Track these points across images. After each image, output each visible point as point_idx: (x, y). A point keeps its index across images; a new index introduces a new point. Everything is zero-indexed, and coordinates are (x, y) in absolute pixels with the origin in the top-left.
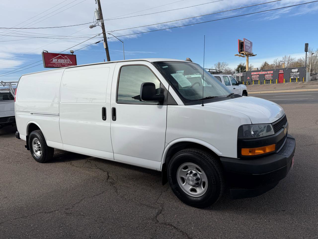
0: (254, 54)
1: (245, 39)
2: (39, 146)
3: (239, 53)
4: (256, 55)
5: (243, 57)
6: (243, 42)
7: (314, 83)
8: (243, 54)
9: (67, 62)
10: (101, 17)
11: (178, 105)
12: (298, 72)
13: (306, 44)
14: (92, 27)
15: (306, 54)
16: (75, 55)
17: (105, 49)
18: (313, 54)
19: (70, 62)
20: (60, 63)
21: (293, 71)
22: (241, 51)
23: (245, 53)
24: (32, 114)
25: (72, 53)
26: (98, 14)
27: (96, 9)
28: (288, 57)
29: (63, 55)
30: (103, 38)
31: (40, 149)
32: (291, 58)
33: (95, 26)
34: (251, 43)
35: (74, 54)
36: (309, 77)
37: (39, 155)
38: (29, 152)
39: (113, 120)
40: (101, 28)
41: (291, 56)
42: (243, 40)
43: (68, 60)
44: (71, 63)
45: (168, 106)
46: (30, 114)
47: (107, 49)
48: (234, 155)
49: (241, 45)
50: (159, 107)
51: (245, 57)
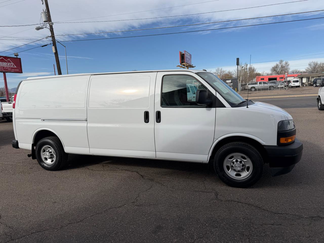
0: (193, 66)
1: (185, 51)
2: (51, 154)
3: (181, 64)
4: (195, 66)
5: (184, 68)
6: (184, 54)
7: (245, 92)
8: (184, 65)
9: (11, 66)
10: (49, 19)
11: (225, 107)
12: (231, 83)
13: (237, 59)
14: (38, 29)
15: (238, 67)
16: (20, 59)
17: (54, 54)
18: (242, 67)
19: (14, 66)
20: (2, 67)
21: (227, 82)
22: (182, 63)
23: (186, 65)
24: (44, 120)
25: (15, 55)
26: (46, 15)
27: (43, 10)
28: (221, 69)
29: (6, 58)
30: (52, 41)
31: (51, 156)
32: (222, 70)
33: (43, 28)
34: (190, 55)
35: (18, 57)
36: (240, 88)
37: (51, 163)
38: (36, 161)
39: (157, 122)
40: (49, 30)
41: (222, 69)
42: (183, 53)
43: (11, 63)
44: (16, 67)
45: (216, 108)
46: (41, 121)
47: (56, 54)
48: (274, 143)
49: (182, 57)
50: (207, 110)
51: (185, 68)
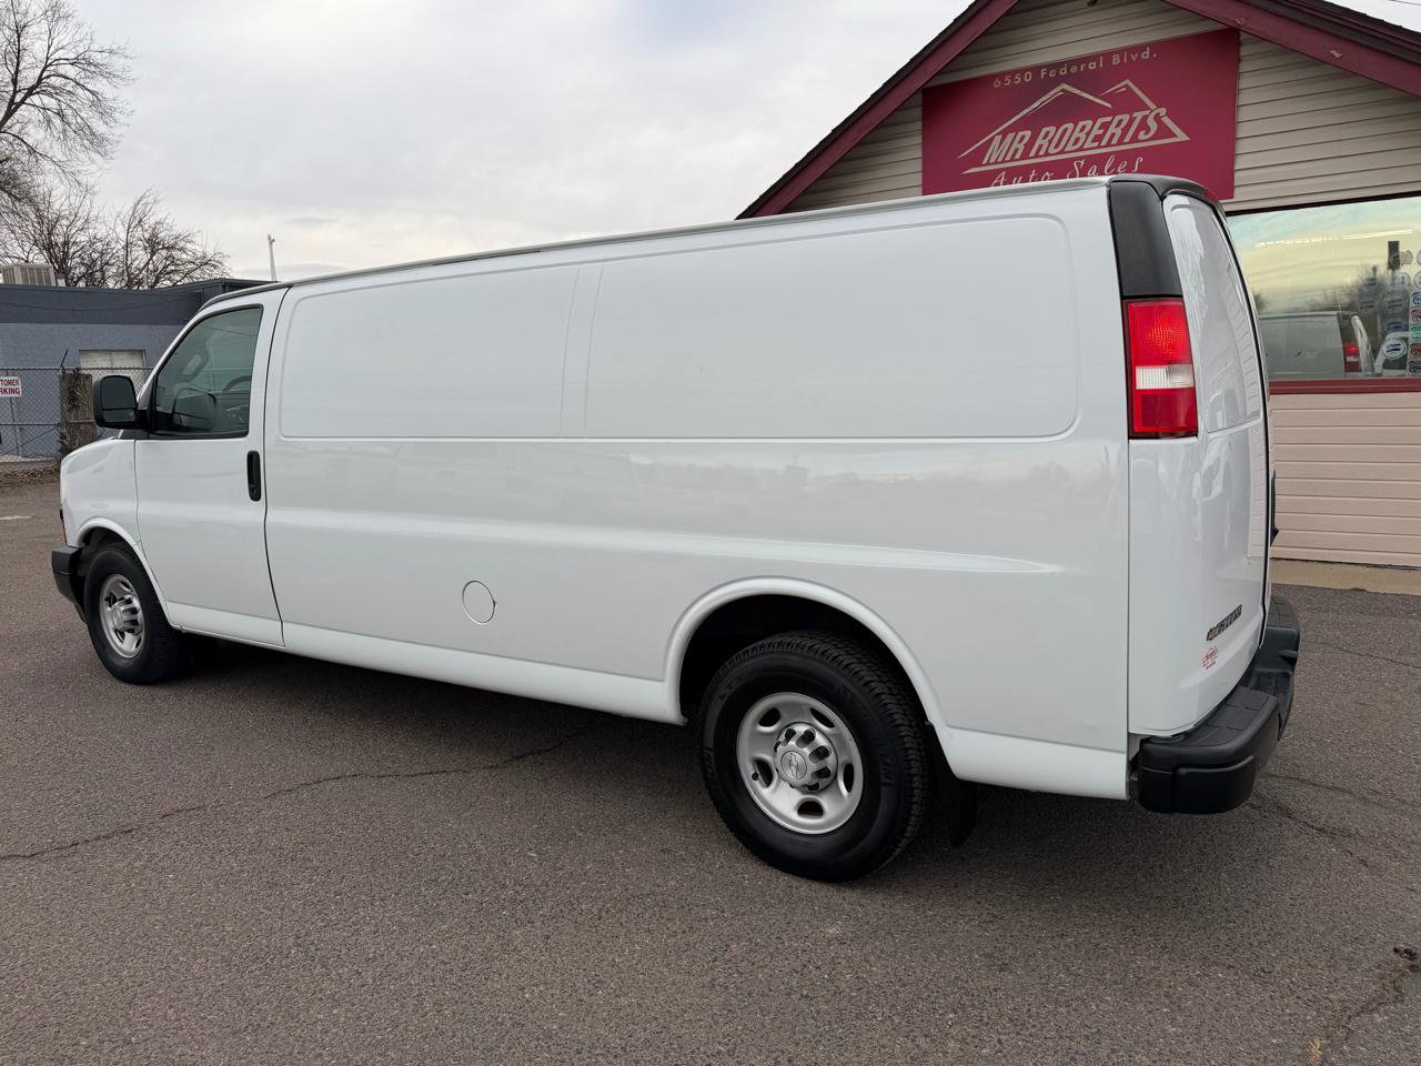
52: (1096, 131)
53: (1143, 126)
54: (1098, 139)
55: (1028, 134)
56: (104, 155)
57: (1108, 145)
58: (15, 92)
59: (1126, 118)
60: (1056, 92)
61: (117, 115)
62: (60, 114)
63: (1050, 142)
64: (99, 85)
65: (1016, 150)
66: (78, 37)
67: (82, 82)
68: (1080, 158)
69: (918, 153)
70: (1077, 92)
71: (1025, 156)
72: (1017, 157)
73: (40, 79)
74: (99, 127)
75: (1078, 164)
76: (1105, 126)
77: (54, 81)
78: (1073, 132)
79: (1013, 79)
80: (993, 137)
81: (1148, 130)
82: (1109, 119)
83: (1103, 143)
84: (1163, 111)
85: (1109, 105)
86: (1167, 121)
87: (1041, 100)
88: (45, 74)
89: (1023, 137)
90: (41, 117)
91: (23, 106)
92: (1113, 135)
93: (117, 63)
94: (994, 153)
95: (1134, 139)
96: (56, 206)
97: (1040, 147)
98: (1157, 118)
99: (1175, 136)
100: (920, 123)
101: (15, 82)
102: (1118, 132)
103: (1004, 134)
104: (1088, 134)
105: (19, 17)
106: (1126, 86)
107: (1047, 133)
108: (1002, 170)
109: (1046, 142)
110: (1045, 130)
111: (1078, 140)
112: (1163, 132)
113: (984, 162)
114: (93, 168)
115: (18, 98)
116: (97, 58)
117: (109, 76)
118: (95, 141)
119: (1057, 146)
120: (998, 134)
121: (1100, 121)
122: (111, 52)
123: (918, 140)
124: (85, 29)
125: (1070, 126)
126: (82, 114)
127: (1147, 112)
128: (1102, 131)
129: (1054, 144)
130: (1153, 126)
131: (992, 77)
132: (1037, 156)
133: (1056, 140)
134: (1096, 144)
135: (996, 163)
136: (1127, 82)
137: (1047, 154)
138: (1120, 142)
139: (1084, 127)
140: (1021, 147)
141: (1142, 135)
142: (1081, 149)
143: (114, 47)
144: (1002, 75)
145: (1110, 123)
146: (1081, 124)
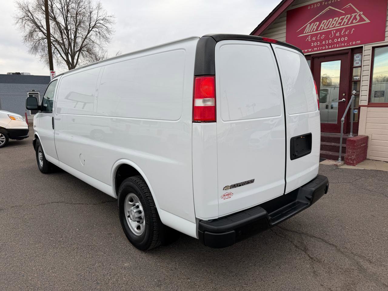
52: (339, 21)
53: (355, 18)
54: (340, 23)
55: (318, 23)
56: (109, 42)
57: (343, 25)
58: (90, 28)
59: (349, 16)
60: (327, 9)
61: (112, 32)
62: (99, 33)
63: (325, 25)
64: (108, 25)
65: (314, 28)
66: (104, 13)
67: (104, 24)
68: (334, 30)
69: (285, 31)
70: (334, 8)
71: (317, 30)
72: (314, 30)
73: (95, 24)
74: (108, 36)
75: (333, 32)
76: (342, 19)
77: (98, 25)
78: (332, 22)
79: (314, 6)
80: (307, 25)
81: (356, 19)
82: (344, 17)
83: (342, 24)
84: (362, 13)
85: (344, 12)
86: (363, 16)
87: (323, 12)
88: (96, 23)
89: (316, 24)
90: (95, 34)
91: (91, 31)
92: (345, 22)
93: (112, 19)
94: (307, 30)
95: (352, 23)
96: (99, 55)
97: (322, 27)
98: (360, 15)
99: (365, 21)
100: (286, 22)
101: (90, 25)
102: (347, 21)
103: (311, 24)
104: (337, 22)
105: (91, 9)
106: (350, 5)
107: (324, 22)
108: (309, 35)
109: (323, 26)
110: (323, 21)
111: (333, 24)
112: (362, 20)
113: (304, 33)
114: (106, 45)
115: (90, 29)
116: (108, 18)
117: (110, 23)
118: (106, 39)
119: (326, 27)
120: (309, 24)
121: (341, 17)
122: (111, 17)
123: (285, 27)
124: (105, 11)
125: (331, 20)
126: (104, 32)
127: (356, 14)
128: (341, 21)
129: (326, 26)
130: (358, 18)
131: (307, 6)
132: (320, 30)
133: (326, 25)
134: (339, 25)
135: (308, 33)
136: (350, 4)
137: (324, 29)
138: (347, 24)
139: (336, 20)
140: (316, 27)
141: (354, 21)
142: (334, 27)
143: (112, 15)
144: (310, 5)
145: (344, 18)
146: (335, 19)
